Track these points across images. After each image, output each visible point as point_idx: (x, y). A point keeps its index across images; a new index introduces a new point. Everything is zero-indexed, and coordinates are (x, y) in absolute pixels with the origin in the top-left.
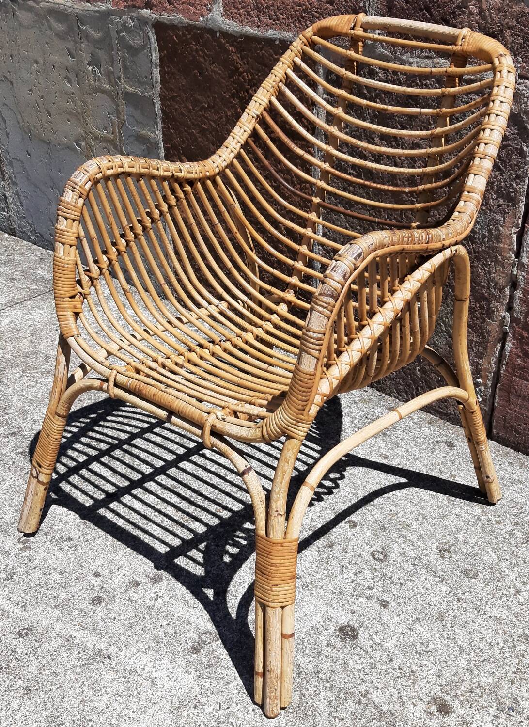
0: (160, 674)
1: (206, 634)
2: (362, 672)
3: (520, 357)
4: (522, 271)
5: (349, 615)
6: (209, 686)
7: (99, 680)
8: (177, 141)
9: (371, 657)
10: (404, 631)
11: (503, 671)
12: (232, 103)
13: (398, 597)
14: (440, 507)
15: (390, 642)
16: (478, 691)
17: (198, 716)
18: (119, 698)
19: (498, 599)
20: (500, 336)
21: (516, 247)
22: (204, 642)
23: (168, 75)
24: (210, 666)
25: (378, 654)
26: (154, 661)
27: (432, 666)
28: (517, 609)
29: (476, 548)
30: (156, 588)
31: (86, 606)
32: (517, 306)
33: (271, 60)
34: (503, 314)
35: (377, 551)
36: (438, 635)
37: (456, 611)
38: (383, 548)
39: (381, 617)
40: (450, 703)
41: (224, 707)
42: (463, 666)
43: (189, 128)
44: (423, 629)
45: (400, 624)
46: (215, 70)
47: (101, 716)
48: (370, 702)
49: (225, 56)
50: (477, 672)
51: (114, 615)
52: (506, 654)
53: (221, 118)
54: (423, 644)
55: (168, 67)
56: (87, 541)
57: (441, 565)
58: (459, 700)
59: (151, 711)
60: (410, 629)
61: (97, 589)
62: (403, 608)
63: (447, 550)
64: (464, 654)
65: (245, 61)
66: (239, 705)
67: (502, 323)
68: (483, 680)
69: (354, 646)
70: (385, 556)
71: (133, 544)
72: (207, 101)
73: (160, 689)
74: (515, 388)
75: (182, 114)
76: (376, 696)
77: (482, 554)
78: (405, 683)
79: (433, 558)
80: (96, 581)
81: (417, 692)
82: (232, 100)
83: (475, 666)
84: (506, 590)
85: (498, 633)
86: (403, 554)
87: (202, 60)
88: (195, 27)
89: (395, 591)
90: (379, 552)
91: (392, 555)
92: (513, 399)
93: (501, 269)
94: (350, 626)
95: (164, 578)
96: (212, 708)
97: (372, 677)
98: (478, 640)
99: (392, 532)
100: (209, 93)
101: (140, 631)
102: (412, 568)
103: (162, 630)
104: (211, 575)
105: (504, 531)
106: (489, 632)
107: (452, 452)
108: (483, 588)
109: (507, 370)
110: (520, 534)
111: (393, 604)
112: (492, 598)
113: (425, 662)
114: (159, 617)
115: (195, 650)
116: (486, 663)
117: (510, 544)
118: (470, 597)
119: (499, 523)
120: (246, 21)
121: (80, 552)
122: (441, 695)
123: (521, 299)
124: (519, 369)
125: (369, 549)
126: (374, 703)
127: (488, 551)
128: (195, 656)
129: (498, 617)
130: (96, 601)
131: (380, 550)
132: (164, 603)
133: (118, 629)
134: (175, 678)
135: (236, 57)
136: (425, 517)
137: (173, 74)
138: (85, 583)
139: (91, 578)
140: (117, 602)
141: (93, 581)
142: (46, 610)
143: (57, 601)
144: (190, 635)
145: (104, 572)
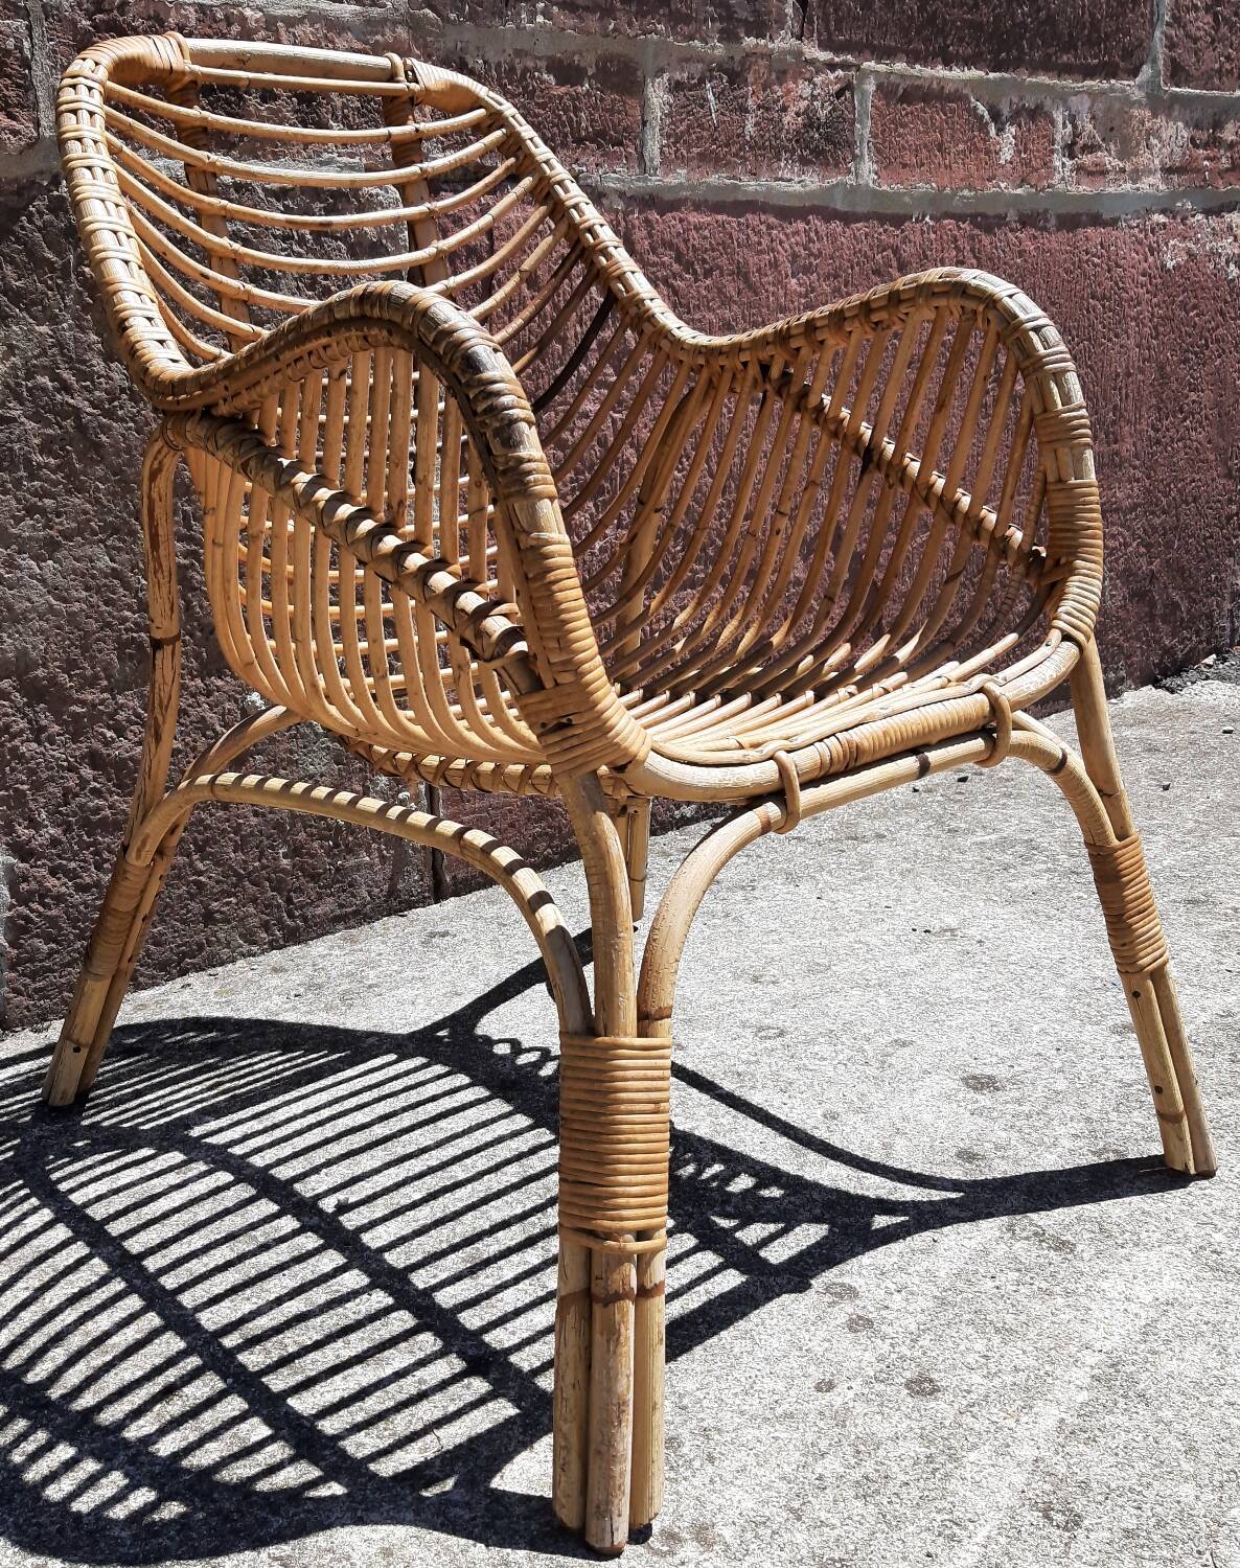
1: (1014, 1230)
30: (874, 1294)
80: (850, 1389)
115: (1064, 1246)
138: (860, 1408)
139: (836, 1398)
140: (924, 1353)
141: (851, 1394)
142: (968, 1476)
143: (930, 1458)
144: (1020, 1252)
145: (816, 1374)
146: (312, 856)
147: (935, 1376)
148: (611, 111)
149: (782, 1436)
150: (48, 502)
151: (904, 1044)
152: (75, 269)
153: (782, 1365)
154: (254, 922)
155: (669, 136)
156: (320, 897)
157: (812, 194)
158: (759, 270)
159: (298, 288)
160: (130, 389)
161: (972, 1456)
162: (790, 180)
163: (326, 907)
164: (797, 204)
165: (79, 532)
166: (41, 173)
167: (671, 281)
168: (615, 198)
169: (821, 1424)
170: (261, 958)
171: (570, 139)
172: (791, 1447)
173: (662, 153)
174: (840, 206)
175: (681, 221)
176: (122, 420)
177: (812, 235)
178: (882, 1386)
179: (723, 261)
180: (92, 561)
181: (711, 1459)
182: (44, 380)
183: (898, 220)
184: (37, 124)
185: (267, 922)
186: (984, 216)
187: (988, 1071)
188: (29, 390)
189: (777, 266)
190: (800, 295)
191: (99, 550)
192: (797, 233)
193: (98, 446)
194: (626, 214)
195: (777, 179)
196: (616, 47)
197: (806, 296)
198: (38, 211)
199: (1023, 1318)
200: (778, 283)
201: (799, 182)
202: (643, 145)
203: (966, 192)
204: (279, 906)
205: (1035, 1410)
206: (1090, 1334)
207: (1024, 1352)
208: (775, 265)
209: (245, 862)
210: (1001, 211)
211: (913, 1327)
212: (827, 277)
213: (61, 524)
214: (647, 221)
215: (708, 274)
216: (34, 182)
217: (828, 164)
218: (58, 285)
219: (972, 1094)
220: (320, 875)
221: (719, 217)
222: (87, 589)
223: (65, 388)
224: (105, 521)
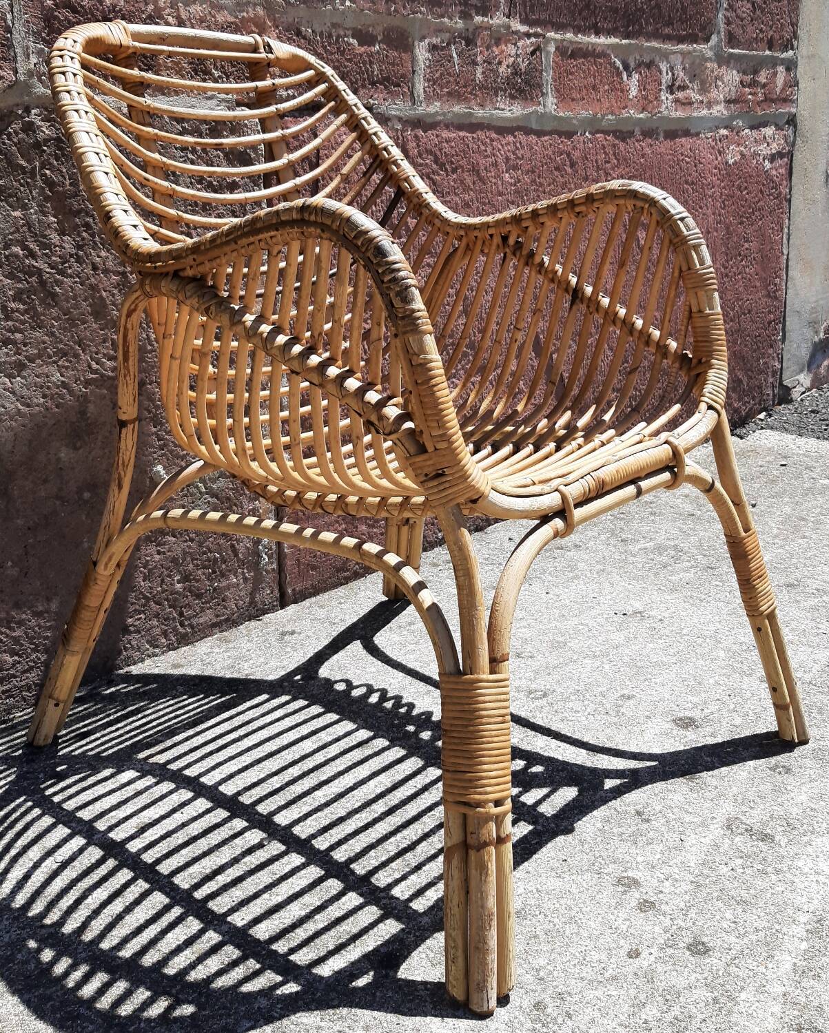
1: (731, 829)
30: (650, 883)
31: (714, 961)
95: (624, 875)
115: (765, 837)
128: (777, 838)
130: (698, 948)
138: (660, 968)
139: (644, 961)
140: (694, 923)
141: (652, 958)
142: (743, 1010)
143: (715, 1000)
144: (739, 844)
145: (626, 946)
146: (198, 581)
147: (704, 939)
148: (393, 64)
149: (614, 993)
150: (18, 336)
151: (629, 698)
152: (40, 171)
153: (601, 941)
154: (157, 631)
155: (429, 81)
156: (203, 610)
157: (516, 119)
158: (486, 168)
159: (191, 183)
160: (76, 254)
161: (743, 996)
162: (503, 110)
163: (207, 617)
164: (508, 125)
165: (39, 356)
166: (18, 105)
167: (431, 176)
168: (395, 121)
169: (637, 982)
170: (163, 657)
171: (367, 82)
172: (621, 1001)
173: (425, 91)
174: (534, 126)
175: (437, 136)
176: (71, 276)
177: (518, 145)
178: (672, 951)
179: (463, 162)
180: (48, 377)
181: (569, 1016)
182: (17, 250)
183: (570, 135)
184: (16, 72)
185: (166, 631)
186: (621, 132)
187: (689, 714)
188: (6, 257)
189: (497, 166)
190: (511, 184)
191: (53, 369)
192: (508, 144)
193: (54, 295)
194: (403, 131)
195: (496, 109)
196: (396, 22)
197: (515, 185)
198: (15, 132)
199: (752, 892)
200: (498, 176)
201: (509, 110)
202: (413, 86)
203: (610, 117)
204: (174, 619)
205: (776, 958)
206: (800, 900)
207: (759, 917)
208: (495, 164)
209: (151, 588)
210: (630, 128)
211: (682, 905)
212: (527, 173)
213: (27, 351)
214: (416, 136)
215: (454, 171)
216: (12, 112)
217: (527, 99)
218: (28, 183)
219: (681, 732)
220: (202, 594)
221: (462, 134)
222: (44, 396)
223: (32, 255)
224: (57, 348)
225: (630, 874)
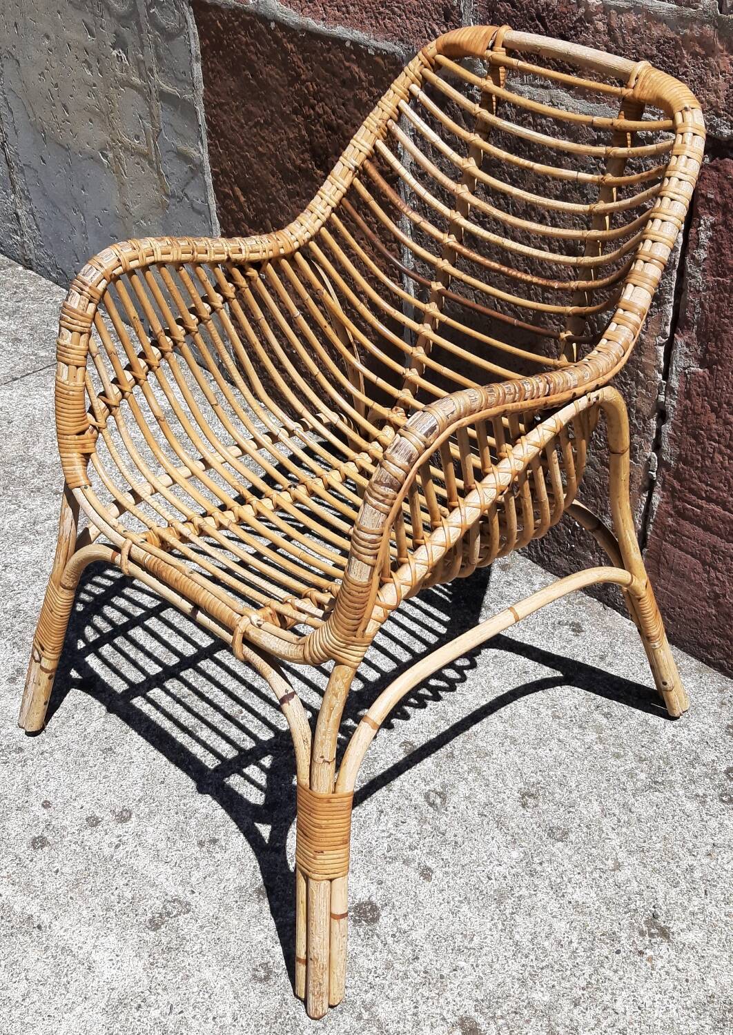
0: (102, 957)
1: (174, 902)
2: (372, 974)
3: (671, 516)
4: (671, 398)
5: (373, 888)
6: (162, 979)
7: (20, 959)
8: (228, 165)
9: (390, 952)
10: (444, 916)
11: (568, 985)
12: (294, 121)
13: (446, 864)
14: (538, 727)
15: (420, 931)
16: (525, 1012)
17: (139, 1020)
18: (40, 987)
19: (587, 875)
20: (645, 483)
21: (663, 364)
22: (168, 914)
23: (213, 73)
24: (169, 949)
25: (399, 948)
26: (98, 937)
27: (470, 969)
28: (610, 893)
29: (575, 795)
30: (119, 830)
31: (23, 849)
32: (666, 446)
33: (341, 69)
34: (648, 454)
35: (434, 791)
36: (489, 925)
37: (524, 889)
38: (444, 786)
39: (418, 892)
40: (483, 1028)
41: (177, 1010)
42: (514, 974)
43: (241, 148)
44: (471, 915)
45: (441, 904)
46: (271, 73)
47: (13, 1012)
48: (374, 1018)
49: (283, 55)
50: (530, 983)
51: (58, 866)
52: (578, 960)
53: (281, 140)
54: (465, 936)
55: (212, 62)
56: (42, 754)
57: (520, 818)
58: (496, 1023)
59: (78, 1010)
60: (453, 913)
61: (42, 826)
62: (451, 881)
63: (533, 795)
64: (520, 955)
65: (308, 65)
66: (197, 1009)
67: (648, 466)
68: (537, 996)
69: (370, 933)
70: (444, 799)
71: (103, 761)
72: (263, 115)
73: (97, 979)
74: (665, 558)
75: (233, 130)
76: (384, 1011)
77: (582, 804)
78: (426, 994)
79: (511, 805)
80: (43, 814)
81: (441, 1007)
82: (294, 116)
83: (530, 974)
84: (603, 863)
85: (575, 927)
86: (469, 797)
87: (254, 57)
88: (244, 11)
89: (446, 854)
90: (437, 793)
91: (454, 799)
92: (664, 572)
93: (644, 391)
94: (371, 903)
95: (133, 816)
96: (159, 1011)
97: (384, 982)
98: (543, 935)
99: (461, 763)
100: (265, 104)
101: (87, 892)
102: (478, 820)
103: (116, 892)
104: (197, 815)
105: (622, 769)
106: (563, 924)
107: (576, 640)
108: (570, 857)
109: (654, 532)
110: (643, 776)
111: (438, 873)
112: (579, 873)
113: (462, 964)
114: (117, 872)
115: (154, 925)
116: (547, 972)
117: (624, 790)
118: (549, 869)
119: (617, 756)
120: (307, 9)
121: (29, 770)
122: (473, 1014)
123: (670, 437)
124: (671, 532)
125: (424, 787)
126: (378, 1020)
127: (590, 801)
128: (153, 934)
129: (580, 903)
130: (39, 843)
131: (439, 789)
132: (127, 852)
133: (58, 886)
134: (119, 964)
135: (297, 59)
136: (514, 741)
137: (218, 72)
138: (28, 816)
139: (37, 809)
140: (65, 845)
141: (39, 814)
144: (151, 902)
145: (57, 802)
147: (46, 849)
153: (66, 789)
169: (19, 801)
187: (383, 921)
205: (10, 886)
225: (134, 818)
